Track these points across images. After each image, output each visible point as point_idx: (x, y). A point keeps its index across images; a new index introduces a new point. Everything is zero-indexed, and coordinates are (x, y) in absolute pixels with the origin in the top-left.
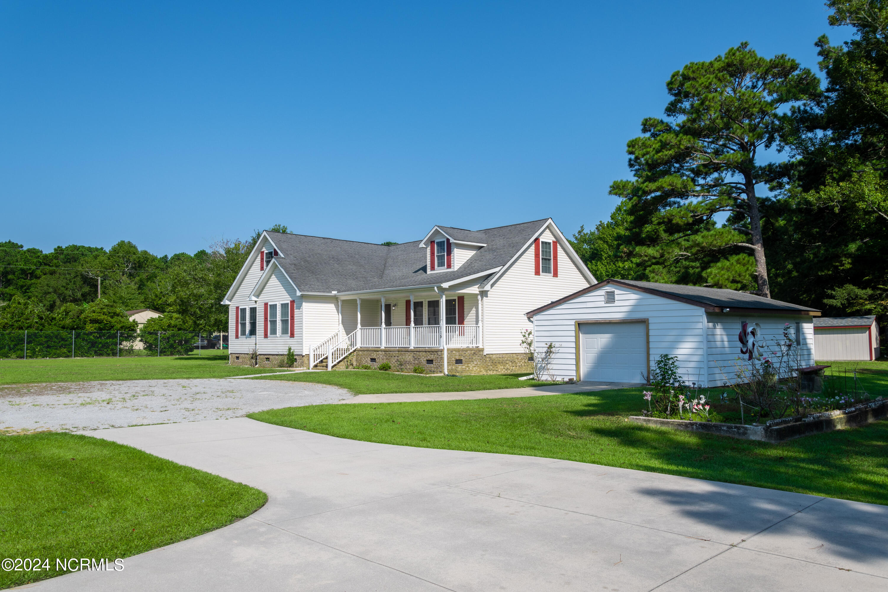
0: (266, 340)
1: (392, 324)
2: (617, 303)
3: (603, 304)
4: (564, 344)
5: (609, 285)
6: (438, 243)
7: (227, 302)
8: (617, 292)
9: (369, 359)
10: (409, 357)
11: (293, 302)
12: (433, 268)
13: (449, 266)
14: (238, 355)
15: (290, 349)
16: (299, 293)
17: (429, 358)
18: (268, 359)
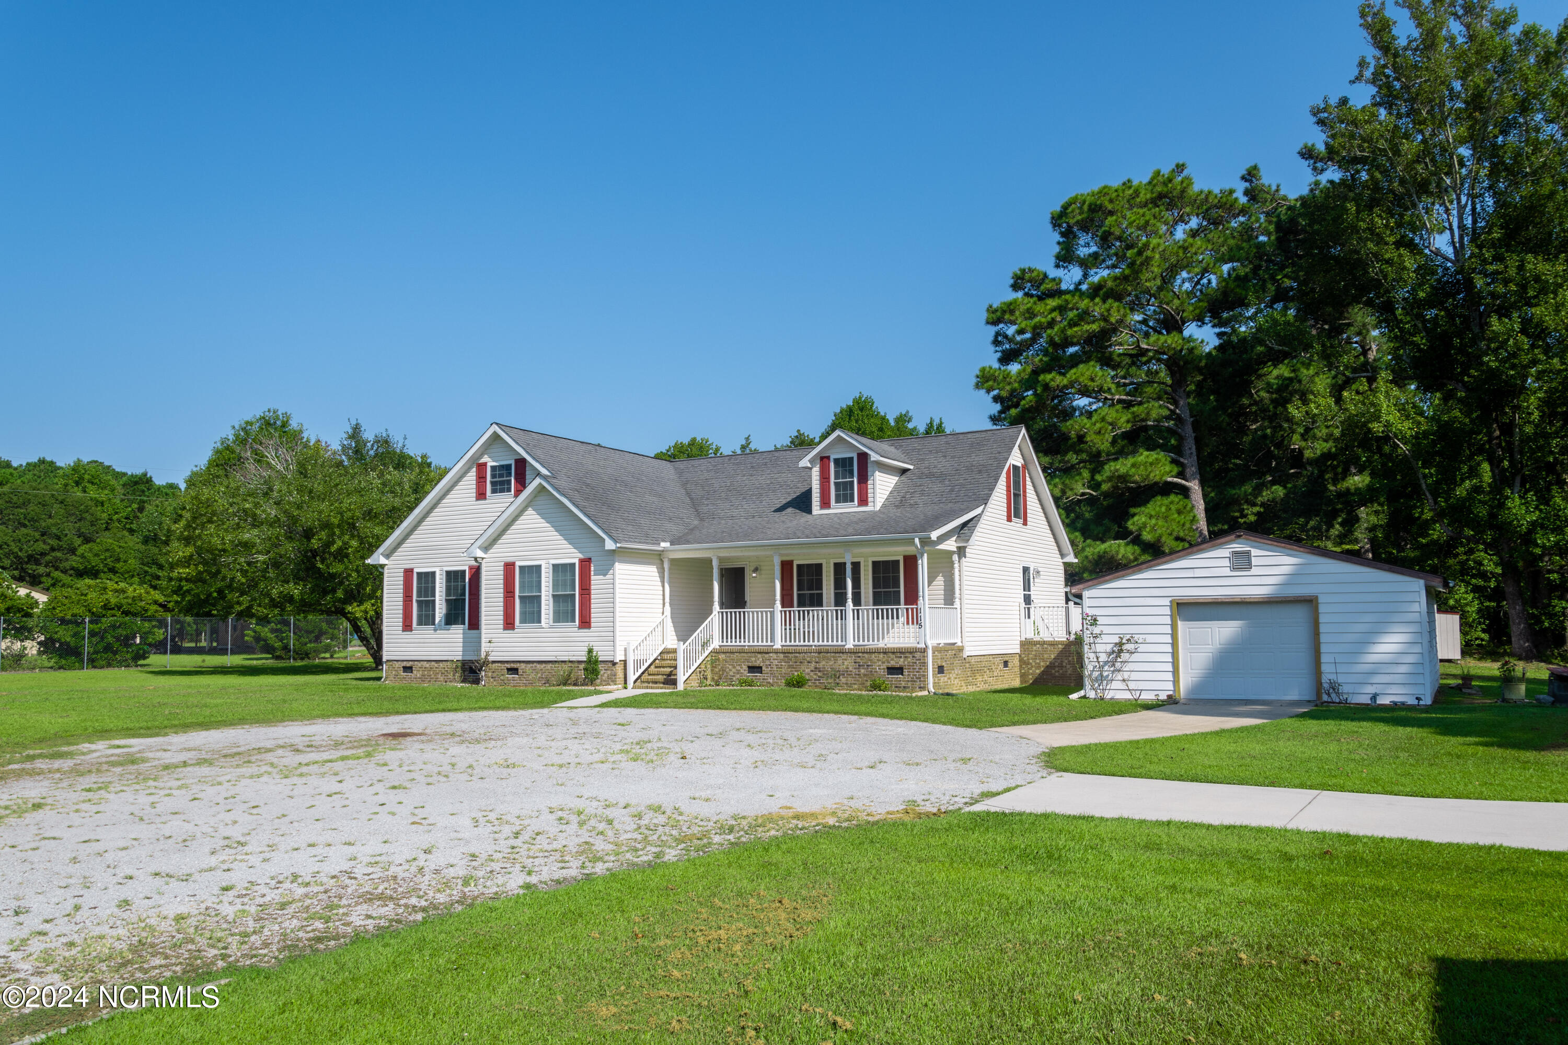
0: (509, 634)
1: (748, 604)
2: (1254, 571)
3: (1227, 571)
4: (1149, 638)
5: (1239, 540)
6: (837, 461)
7: (383, 561)
8: (1254, 552)
9: (745, 667)
10: (847, 663)
11: (585, 563)
12: (825, 504)
13: (863, 501)
14: (408, 664)
15: (590, 651)
16: (610, 545)
17: (893, 663)
18: (514, 671)
